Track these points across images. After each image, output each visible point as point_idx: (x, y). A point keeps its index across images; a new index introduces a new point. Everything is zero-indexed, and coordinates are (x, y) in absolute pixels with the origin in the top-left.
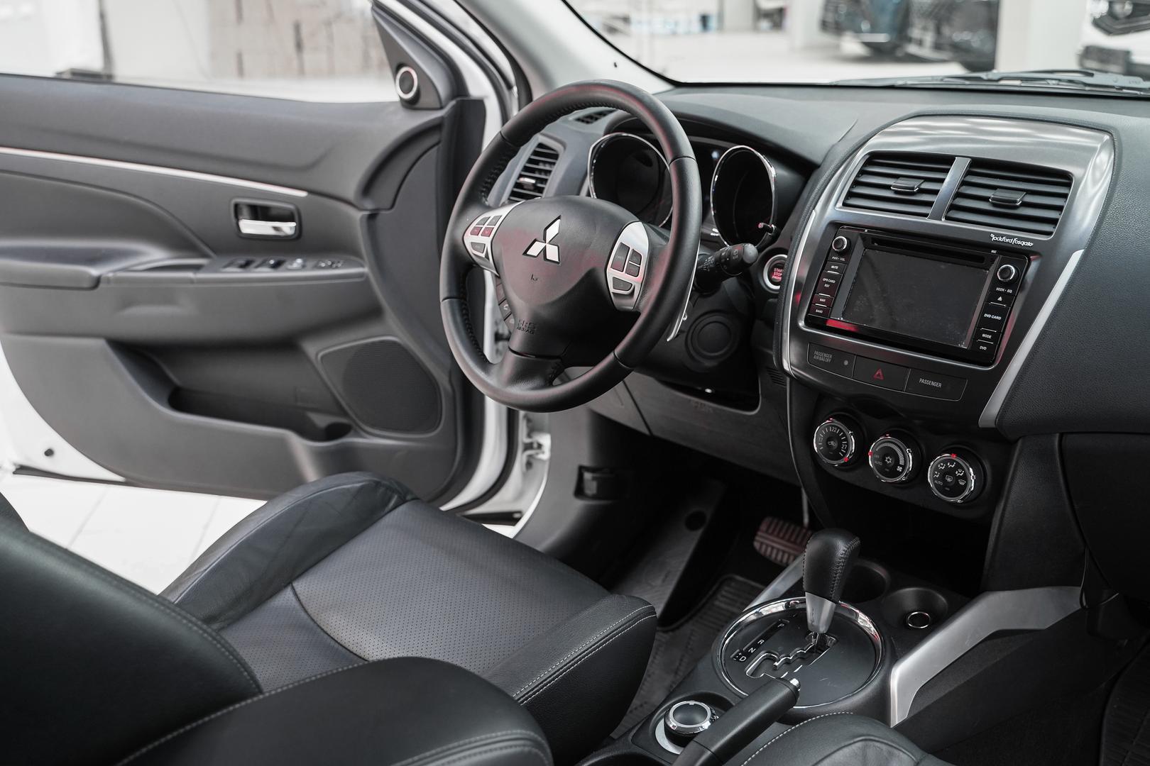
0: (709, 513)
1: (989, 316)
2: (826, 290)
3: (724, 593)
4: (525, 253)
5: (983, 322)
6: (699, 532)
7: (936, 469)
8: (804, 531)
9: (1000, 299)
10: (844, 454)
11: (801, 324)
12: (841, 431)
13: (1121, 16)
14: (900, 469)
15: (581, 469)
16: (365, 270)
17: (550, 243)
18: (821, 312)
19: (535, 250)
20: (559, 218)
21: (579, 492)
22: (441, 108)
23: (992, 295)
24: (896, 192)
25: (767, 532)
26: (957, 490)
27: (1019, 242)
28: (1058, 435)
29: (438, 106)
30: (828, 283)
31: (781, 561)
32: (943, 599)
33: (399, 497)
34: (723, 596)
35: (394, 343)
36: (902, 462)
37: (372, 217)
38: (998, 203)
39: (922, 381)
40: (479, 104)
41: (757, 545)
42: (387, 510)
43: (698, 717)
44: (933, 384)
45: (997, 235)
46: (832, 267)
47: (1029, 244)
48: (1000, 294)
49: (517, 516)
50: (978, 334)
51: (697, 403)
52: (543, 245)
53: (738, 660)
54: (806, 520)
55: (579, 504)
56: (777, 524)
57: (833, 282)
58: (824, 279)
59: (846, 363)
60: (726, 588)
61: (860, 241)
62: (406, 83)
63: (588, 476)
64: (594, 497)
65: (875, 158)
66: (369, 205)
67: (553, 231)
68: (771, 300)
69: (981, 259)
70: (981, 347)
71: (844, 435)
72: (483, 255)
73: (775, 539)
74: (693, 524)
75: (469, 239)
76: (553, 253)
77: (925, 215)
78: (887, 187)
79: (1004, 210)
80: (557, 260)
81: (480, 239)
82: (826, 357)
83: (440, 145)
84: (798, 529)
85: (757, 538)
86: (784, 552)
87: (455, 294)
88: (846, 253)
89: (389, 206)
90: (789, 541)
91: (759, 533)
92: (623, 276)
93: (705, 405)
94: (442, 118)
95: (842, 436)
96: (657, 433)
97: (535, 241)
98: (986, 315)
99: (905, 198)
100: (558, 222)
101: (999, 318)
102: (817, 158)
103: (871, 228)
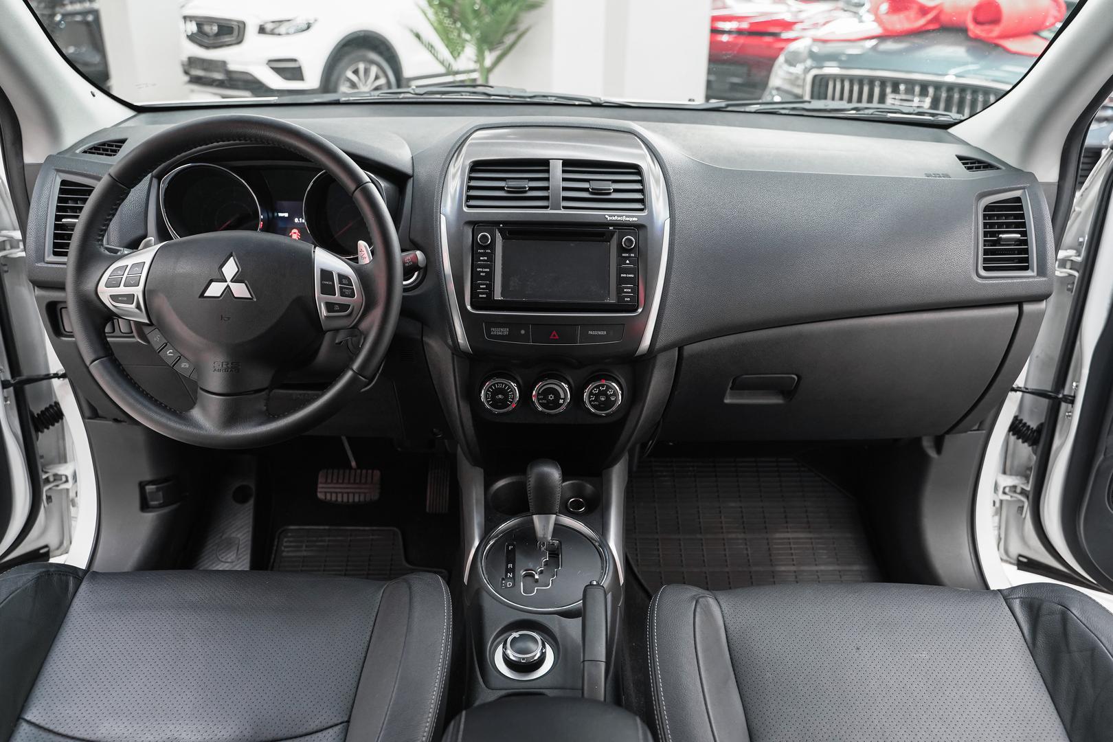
0: (252, 484)
1: (625, 275)
2: (483, 278)
3: (285, 544)
4: (202, 295)
5: (621, 281)
6: (251, 502)
7: (591, 393)
9: (628, 262)
10: (511, 402)
11: (469, 307)
12: (506, 385)
14: (561, 401)
15: (142, 486)
17: (232, 281)
18: (484, 296)
19: (215, 290)
20: (231, 255)
21: (145, 506)
23: (621, 260)
24: (509, 192)
25: (326, 482)
26: (609, 403)
27: (627, 219)
28: (677, 348)
30: (482, 272)
31: (354, 501)
32: (589, 485)
33: (74, 578)
34: (286, 547)
36: (562, 396)
38: (596, 191)
39: (590, 332)
41: (320, 496)
43: (531, 645)
44: (599, 333)
45: (610, 216)
46: (481, 258)
47: (635, 219)
48: (627, 258)
49: (45, 550)
50: (620, 291)
51: (300, 395)
52: (224, 284)
53: (506, 587)
54: (353, 464)
57: (488, 270)
58: (478, 270)
59: (523, 332)
60: (286, 539)
61: (498, 235)
63: (149, 488)
64: (161, 506)
65: (477, 166)
67: (230, 269)
69: (602, 234)
70: (626, 299)
71: (509, 388)
72: (134, 305)
73: (341, 486)
74: (241, 497)
75: (105, 294)
76: (240, 290)
77: (546, 207)
78: (502, 189)
79: (599, 196)
80: (250, 297)
81: (122, 290)
82: (505, 331)
85: (319, 490)
86: (354, 494)
87: (101, 353)
88: (492, 246)
90: (355, 483)
91: (320, 485)
92: (337, 299)
93: (308, 394)
97: (211, 281)
98: (622, 275)
99: (517, 195)
100: (232, 258)
101: (632, 276)
102: (409, 170)
103: (505, 223)
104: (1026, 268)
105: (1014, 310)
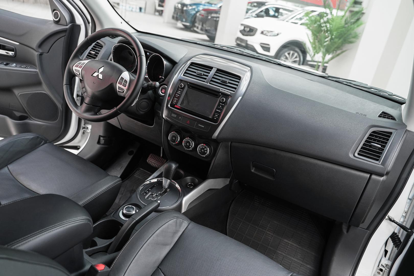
0: (135, 151)
1: (218, 110)
2: (176, 98)
3: (137, 173)
4: (92, 75)
5: (216, 112)
6: (132, 156)
7: (200, 148)
8: (161, 158)
9: (221, 106)
10: (177, 141)
11: (169, 106)
12: (176, 135)
13: (246, 31)
14: (190, 147)
15: (100, 136)
16: (37, 70)
17: (100, 73)
18: (175, 103)
19: (95, 75)
20: (103, 66)
21: (99, 142)
22: (67, 25)
23: (219, 105)
24: (197, 74)
25: (151, 158)
26: (204, 153)
27: (227, 92)
28: (230, 142)
29: (66, 25)
32: (197, 180)
33: (45, 141)
34: (137, 174)
35: (45, 93)
36: (191, 145)
37: (41, 54)
38: (223, 81)
39: (199, 125)
40: (79, 27)
41: (148, 161)
42: (40, 145)
43: (131, 210)
44: (202, 126)
45: (222, 90)
46: (179, 92)
47: (229, 93)
48: (221, 105)
49: (78, 147)
50: (214, 115)
51: (136, 122)
52: (98, 74)
53: (143, 194)
54: (161, 155)
55: (98, 146)
56: (154, 156)
57: (179, 96)
58: (176, 95)
59: (180, 118)
60: (138, 172)
61: (187, 86)
62: (56, 15)
63: (101, 138)
64: (103, 144)
65: (192, 64)
66: (40, 51)
67: (101, 70)
68: (161, 98)
69: (217, 95)
70: (215, 118)
71: (177, 136)
72: (78, 73)
73: (153, 160)
74: (130, 153)
75: (74, 68)
76: (101, 76)
77: (204, 82)
78: (195, 72)
79: (224, 83)
80: (102, 79)
81: (78, 68)
82: (175, 116)
83: (65, 36)
84: (159, 158)
85: (148, 159)
86: (155, 163)
87: (68, 83)
88: (183, 88)
89: (47, 52)
90: (156, 160)
91: (149, 158)
92: (121, 86)
93: (139, 123)
94: (67, 28)
95: (176, 137)
96: (123, 129)
97: (95, 72)
98: (217, 110)
99: (199, 76)
100: (103, 67)
101: (220, 111)
102: (177, 61)
103: (190, 83)
104: (377, 160)
105: (368, 176)
